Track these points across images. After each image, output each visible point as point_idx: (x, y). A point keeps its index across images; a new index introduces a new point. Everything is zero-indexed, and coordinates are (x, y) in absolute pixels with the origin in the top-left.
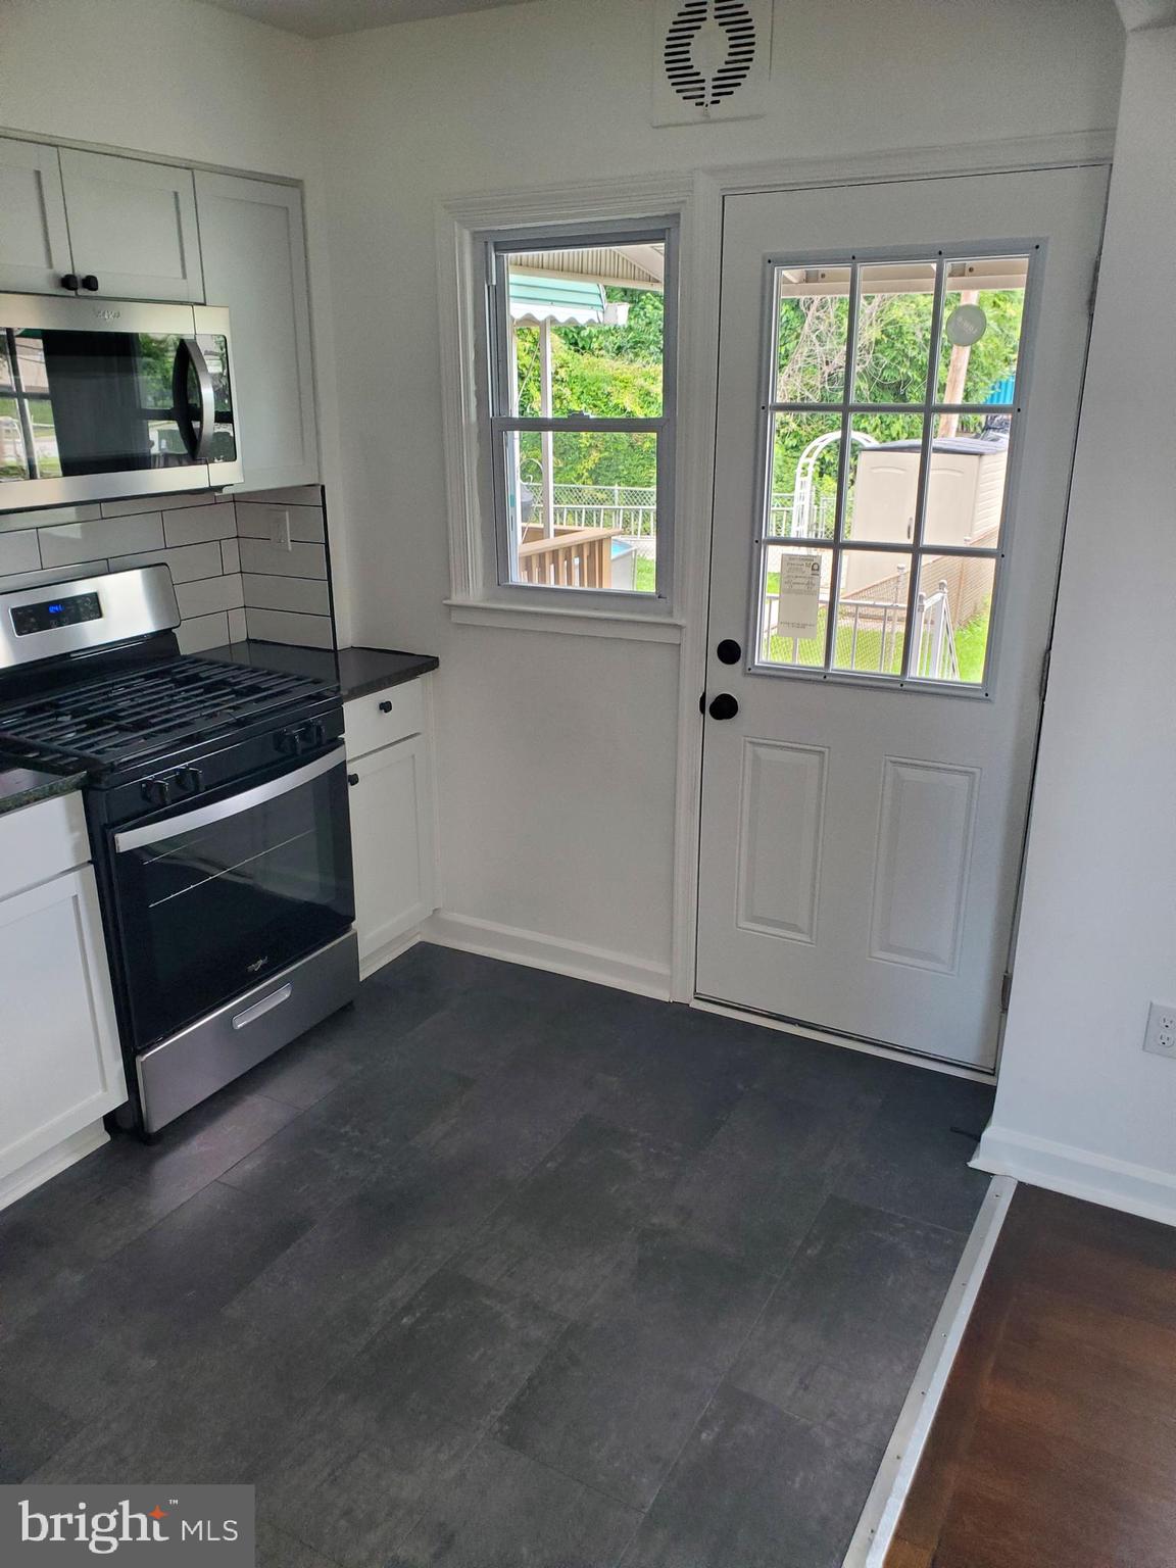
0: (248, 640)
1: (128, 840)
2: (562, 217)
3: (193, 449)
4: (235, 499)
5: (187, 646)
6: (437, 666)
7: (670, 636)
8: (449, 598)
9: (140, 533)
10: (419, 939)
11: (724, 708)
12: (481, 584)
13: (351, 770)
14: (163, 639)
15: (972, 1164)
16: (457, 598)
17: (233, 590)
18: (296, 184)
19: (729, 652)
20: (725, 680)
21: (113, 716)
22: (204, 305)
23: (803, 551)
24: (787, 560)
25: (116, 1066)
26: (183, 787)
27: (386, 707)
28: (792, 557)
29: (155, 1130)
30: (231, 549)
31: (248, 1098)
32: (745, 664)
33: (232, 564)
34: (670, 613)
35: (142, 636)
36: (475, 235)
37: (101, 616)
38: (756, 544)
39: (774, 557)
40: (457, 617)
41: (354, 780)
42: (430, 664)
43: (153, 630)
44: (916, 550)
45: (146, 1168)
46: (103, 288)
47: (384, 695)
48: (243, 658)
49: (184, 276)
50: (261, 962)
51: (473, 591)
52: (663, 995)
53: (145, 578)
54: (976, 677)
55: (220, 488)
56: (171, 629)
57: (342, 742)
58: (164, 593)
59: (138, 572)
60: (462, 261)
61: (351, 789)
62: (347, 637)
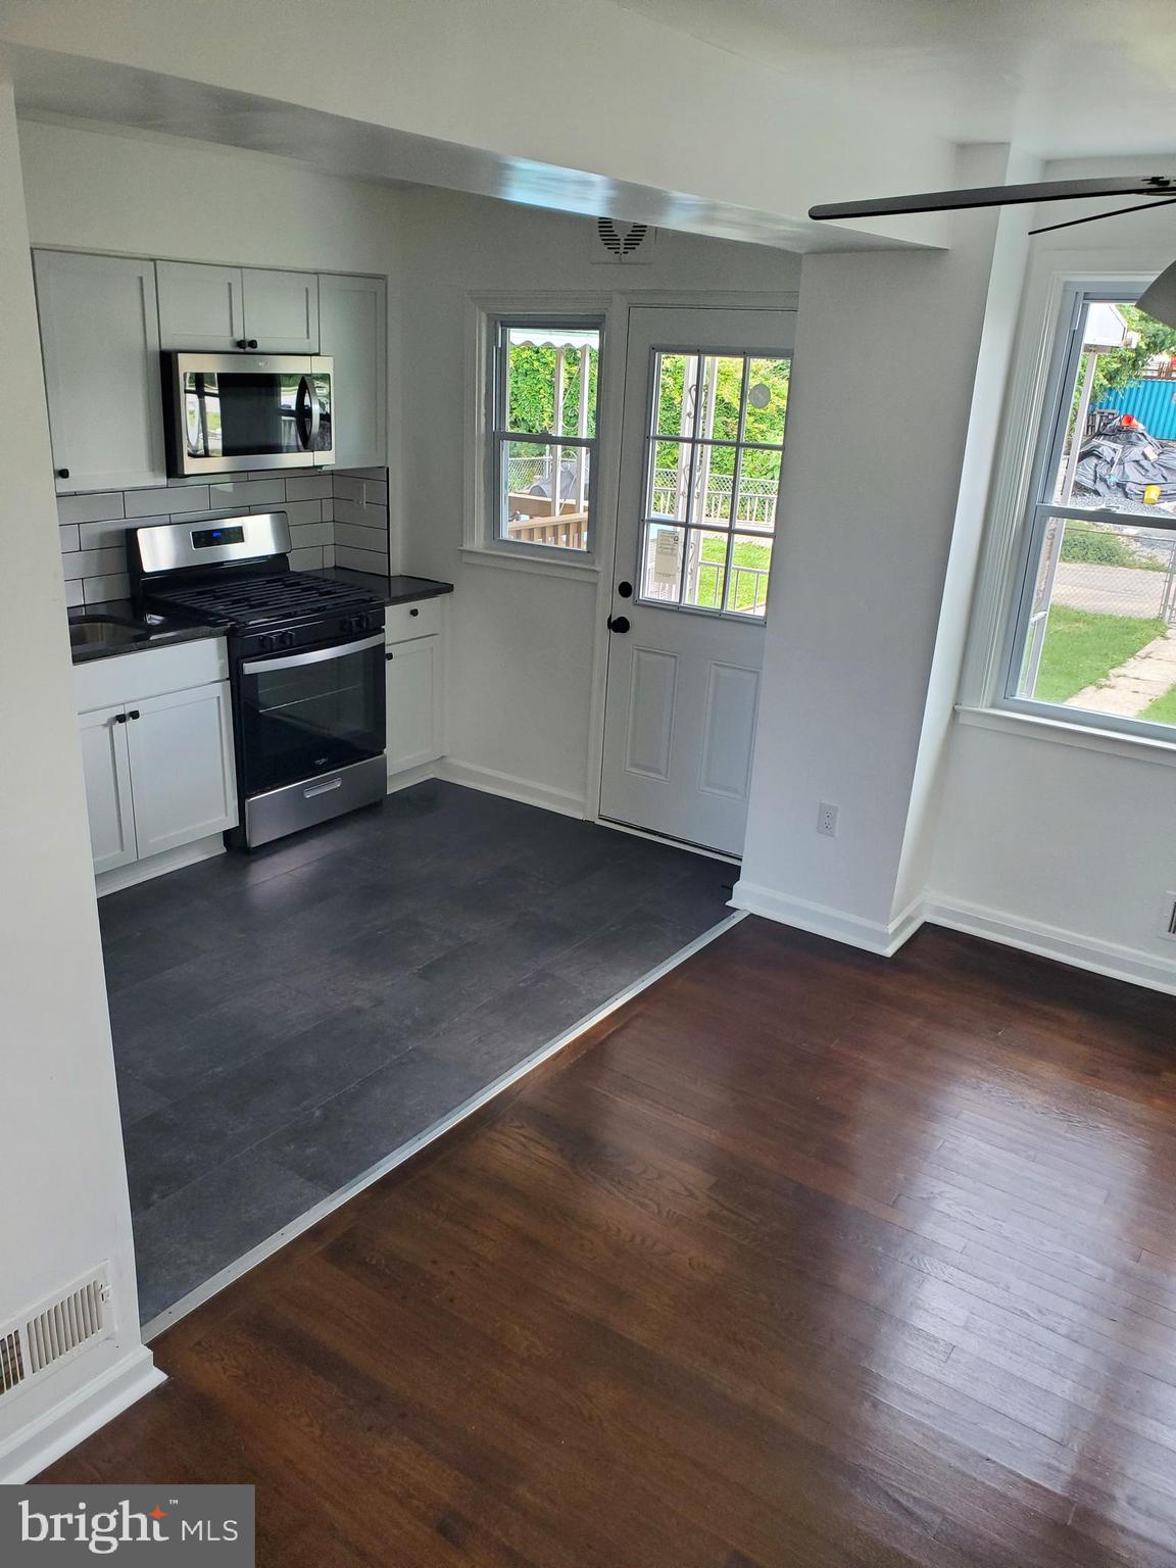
0: (335, 567)
1: (250, 668)
2: (542, 311)
3: (306, 443)
4: (333, 473)
5: (295, 565)
6: (452, 590)
7: (591, 578)
8: (462, 546)
9: (271, 492)
10: (432, 776)
11: (620, 625)
12: (482, 538)
13: (388, 650)
14: (280, 559)
15: (727, 904)
16: (467, 546)
17: (327, 532)
18: (383, 278)
19: (626, 590)
20: (622, 608)
21: (247, 599)
22: (318, 354)
23: (670, 528)
24: (662, 533)
25: (233, 803)
26: (284, 642)
27: (414, 613)
28: (664, 531)
29: (253, 846)
30: (328, 505)
31: (312, 841)
32: (634, 597)
33: (328, 516)
34: (593, 564)
35: (267, 556)
36: (488, 315)
37: (243, 541)
38: (641, 522)
39: (654, 530)
40: (467, 559)
41: (390, 656)
42: (448, 588)
43: (274, 553)
44: (731, 531)
45: (247, 865)
46: (260, 348)
47: (414, 605)
48: (331, 576)
49: (308, 338)
50: (323, 760)
51: (477, 541)
52: (580, 816)
53: (273, 520)
54: (761, 612)
55: (321, 467)
56: (285, 554)
57: (383, 631)
58: (283, 530)
59: (268, 516)
60: (480, 332)
61: (388, 663)
62: (397, 568)
